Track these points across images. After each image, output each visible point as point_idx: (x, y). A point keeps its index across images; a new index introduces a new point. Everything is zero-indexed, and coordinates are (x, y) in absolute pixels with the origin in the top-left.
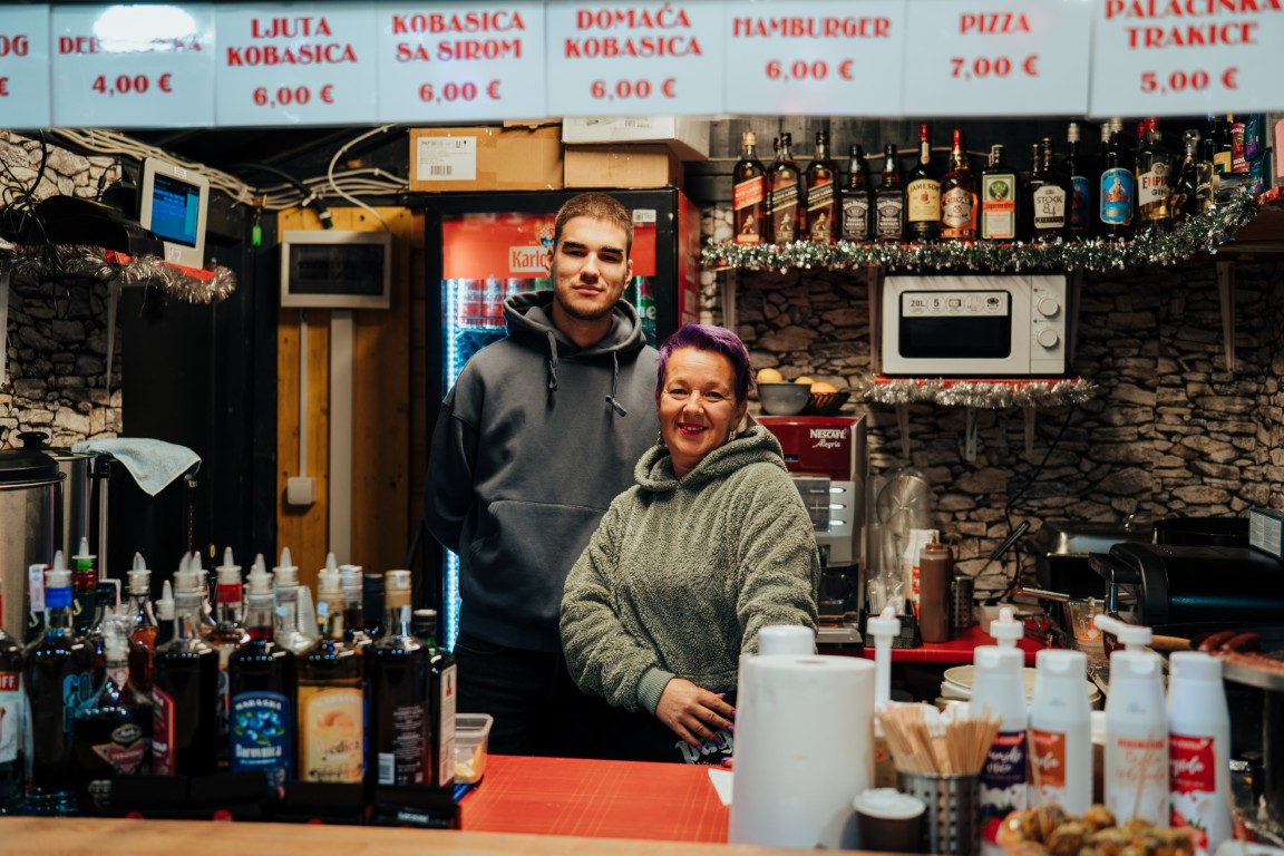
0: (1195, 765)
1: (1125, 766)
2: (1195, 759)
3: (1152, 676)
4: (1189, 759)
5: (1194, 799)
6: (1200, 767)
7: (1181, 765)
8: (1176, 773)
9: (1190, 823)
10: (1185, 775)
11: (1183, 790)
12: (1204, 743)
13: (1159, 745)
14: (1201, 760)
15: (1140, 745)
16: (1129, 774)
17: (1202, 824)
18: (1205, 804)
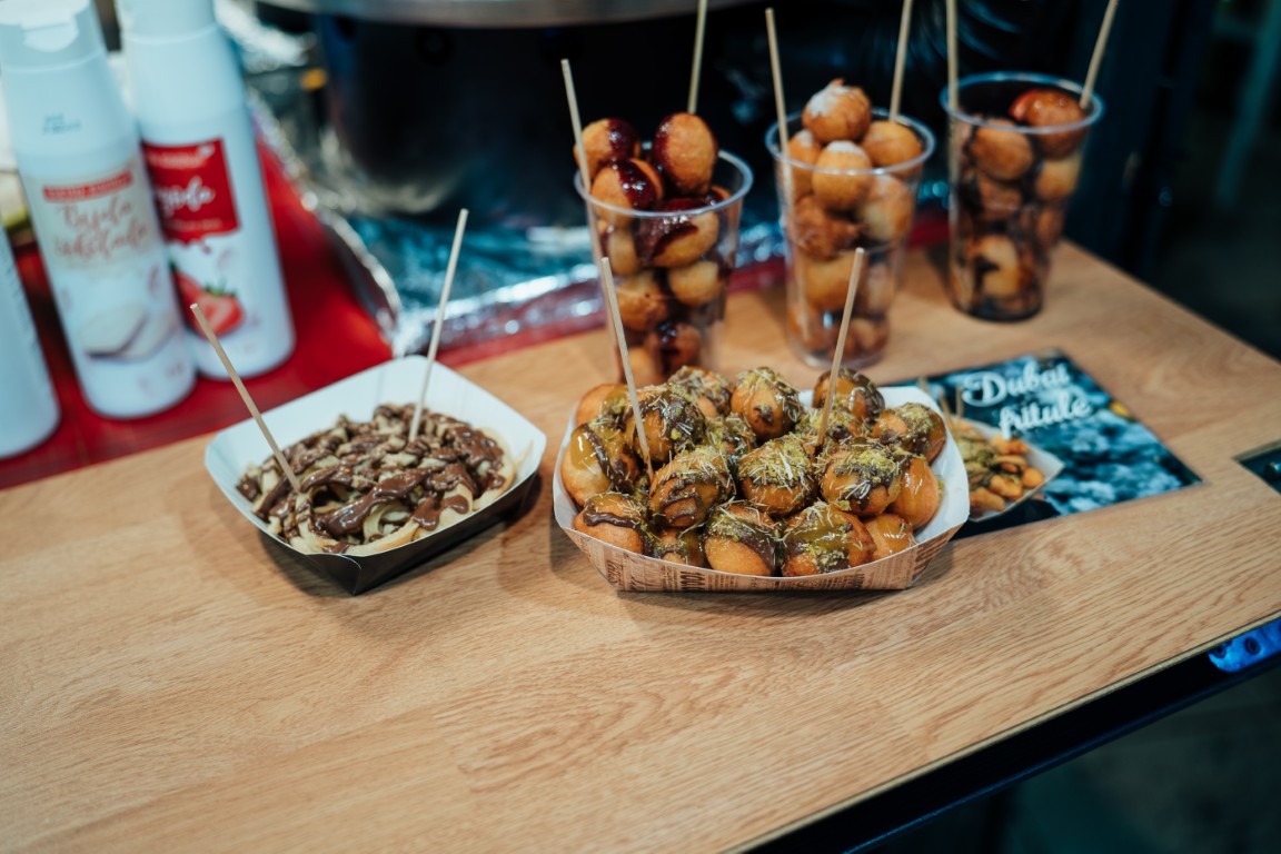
0: (197, 194)
1: (70, 235)
2: (195, 184)
3: (80, 46)
4: (184, 185)
5: (207, 250)
6: (206, 196)
7: (173, 198)
8: (169, 211)
9: (208, 290)
10: (184, 213)
11: (187, 239)
12: (206, 152)
13: (125, 179)
14: (206, 183)
15: (87, 191)
16: (78, 248)
17: (229, 287)
18: (226, 254)
